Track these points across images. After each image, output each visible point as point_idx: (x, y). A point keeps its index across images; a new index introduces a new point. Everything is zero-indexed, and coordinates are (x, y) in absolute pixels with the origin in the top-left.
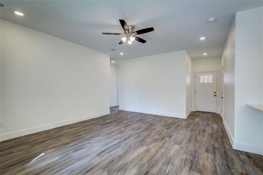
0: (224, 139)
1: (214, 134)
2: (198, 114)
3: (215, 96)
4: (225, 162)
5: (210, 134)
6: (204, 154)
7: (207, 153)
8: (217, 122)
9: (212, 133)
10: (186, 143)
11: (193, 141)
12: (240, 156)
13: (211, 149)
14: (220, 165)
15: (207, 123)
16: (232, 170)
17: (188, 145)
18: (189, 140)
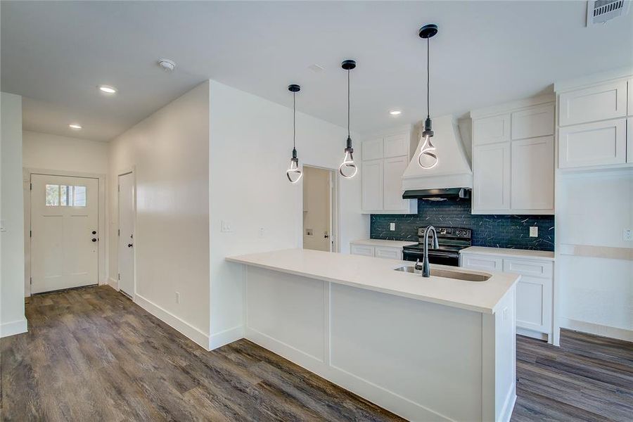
0: (176, 339)
1: (151, 340)
2: (48, 302)
3: (94, 240)
4: (226, 385)
5: (142, 343)
6: (186, 398)
7: (186, 390)
8: (124, 309)
9: (142, 340)
10: (117, 406)
11: (128, 387)
12: (229, 357)
13: (182, 377)
14: (229, 397)
15: (105, 318)
16: (248, 390)
17: (129, 405)
18: (114, 392)
